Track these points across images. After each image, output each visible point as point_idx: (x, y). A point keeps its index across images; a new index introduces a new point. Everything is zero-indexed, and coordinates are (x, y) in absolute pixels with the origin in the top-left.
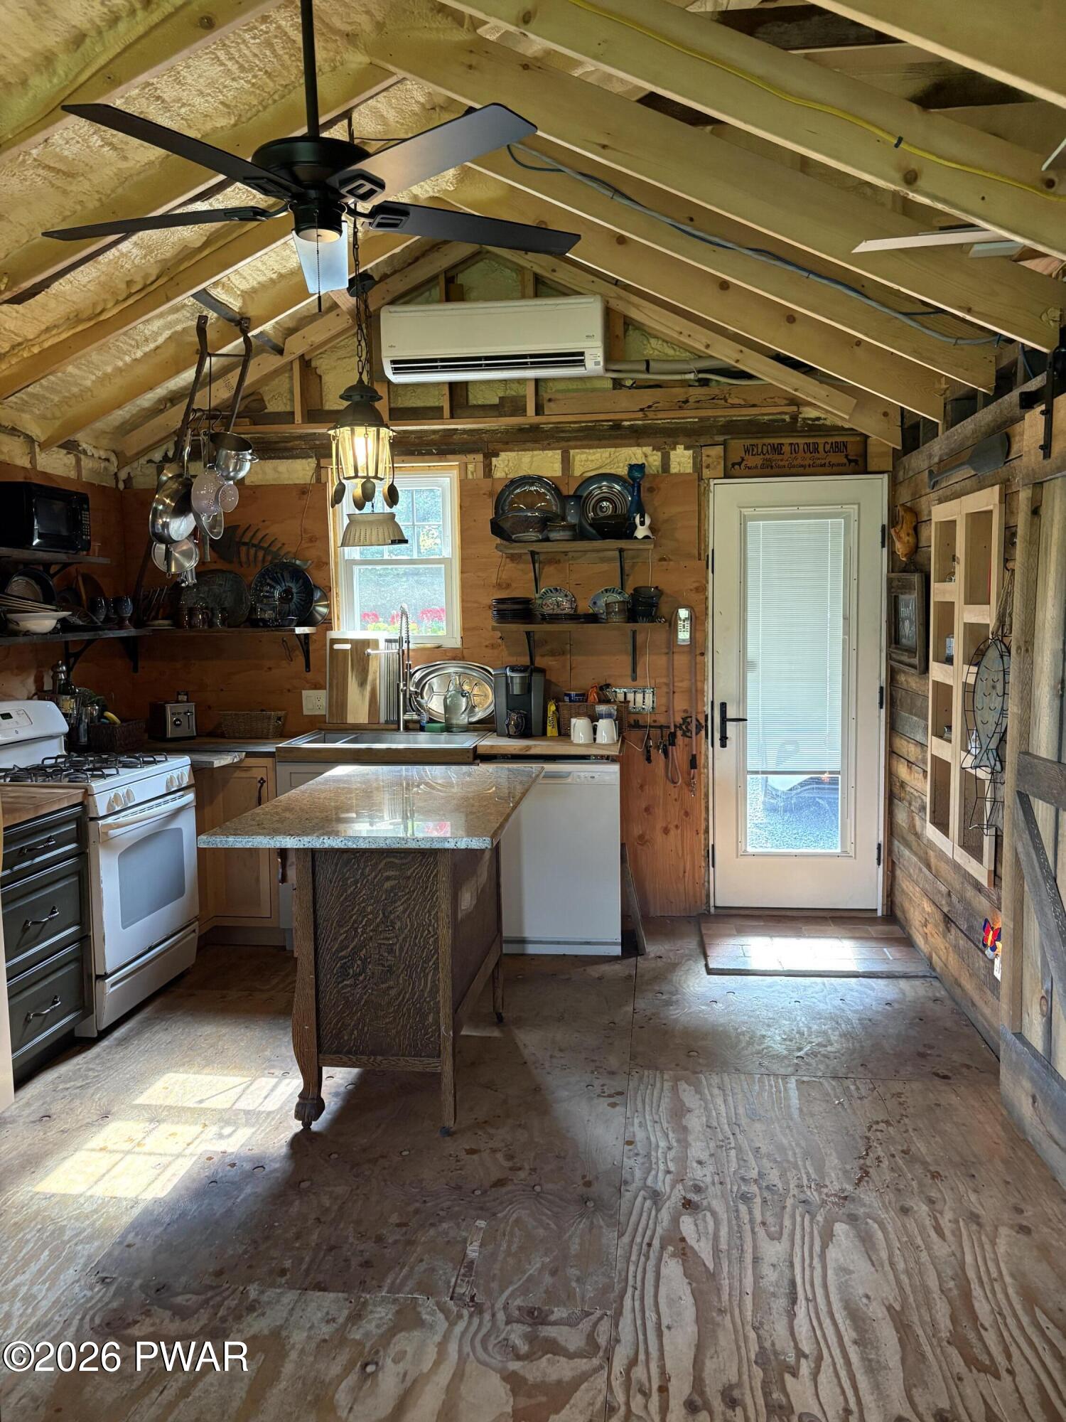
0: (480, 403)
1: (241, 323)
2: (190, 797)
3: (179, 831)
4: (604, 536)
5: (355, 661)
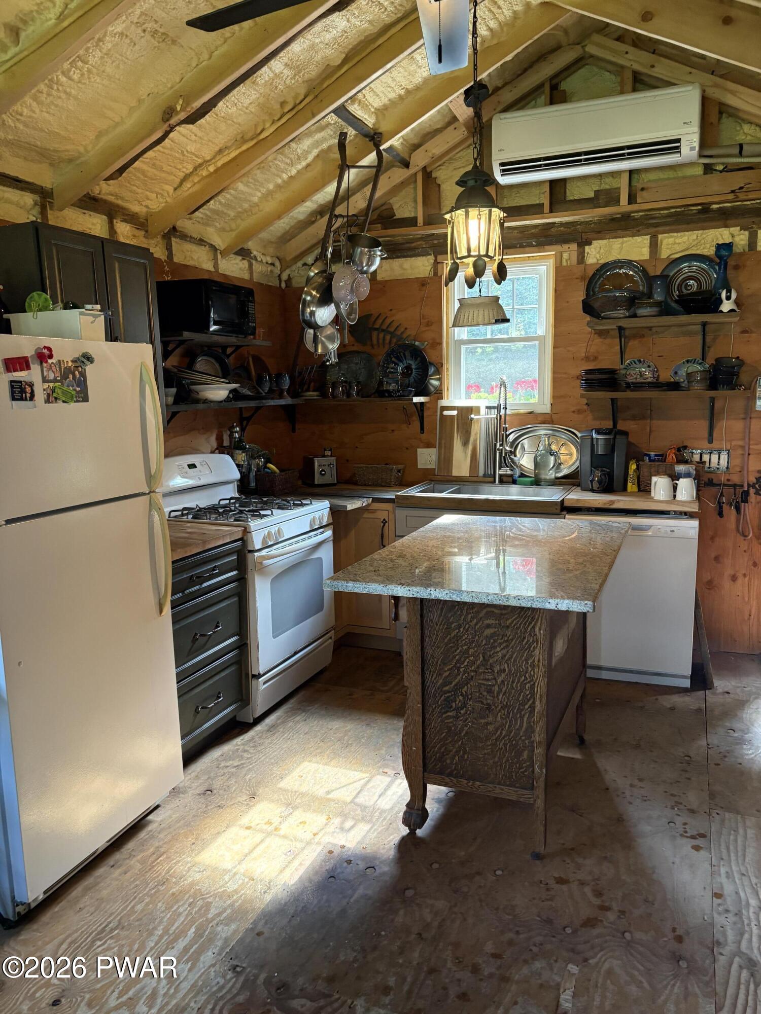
0: (576, 198)
1: (374, 138)
2: (329, 533)
3: (320, 559)
4: (689, 311)
5: (460, 425)
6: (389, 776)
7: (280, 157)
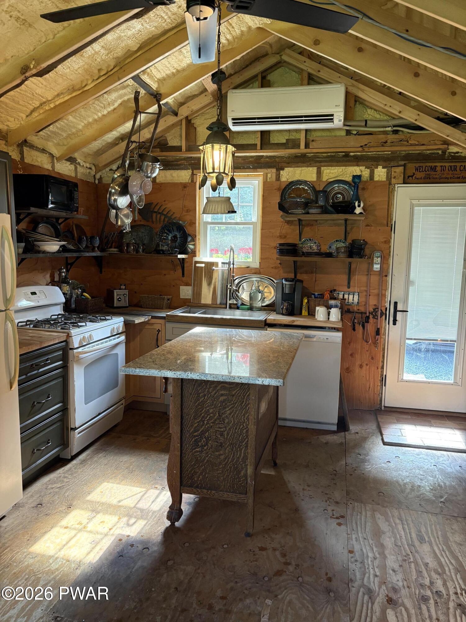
0: (275, 142)
1: (157, 97)
2: (123, 338)
3: (117, 354)
4: (338, 212)
5: (206, 272)
6: (158, 489)
7: (97, 102)
